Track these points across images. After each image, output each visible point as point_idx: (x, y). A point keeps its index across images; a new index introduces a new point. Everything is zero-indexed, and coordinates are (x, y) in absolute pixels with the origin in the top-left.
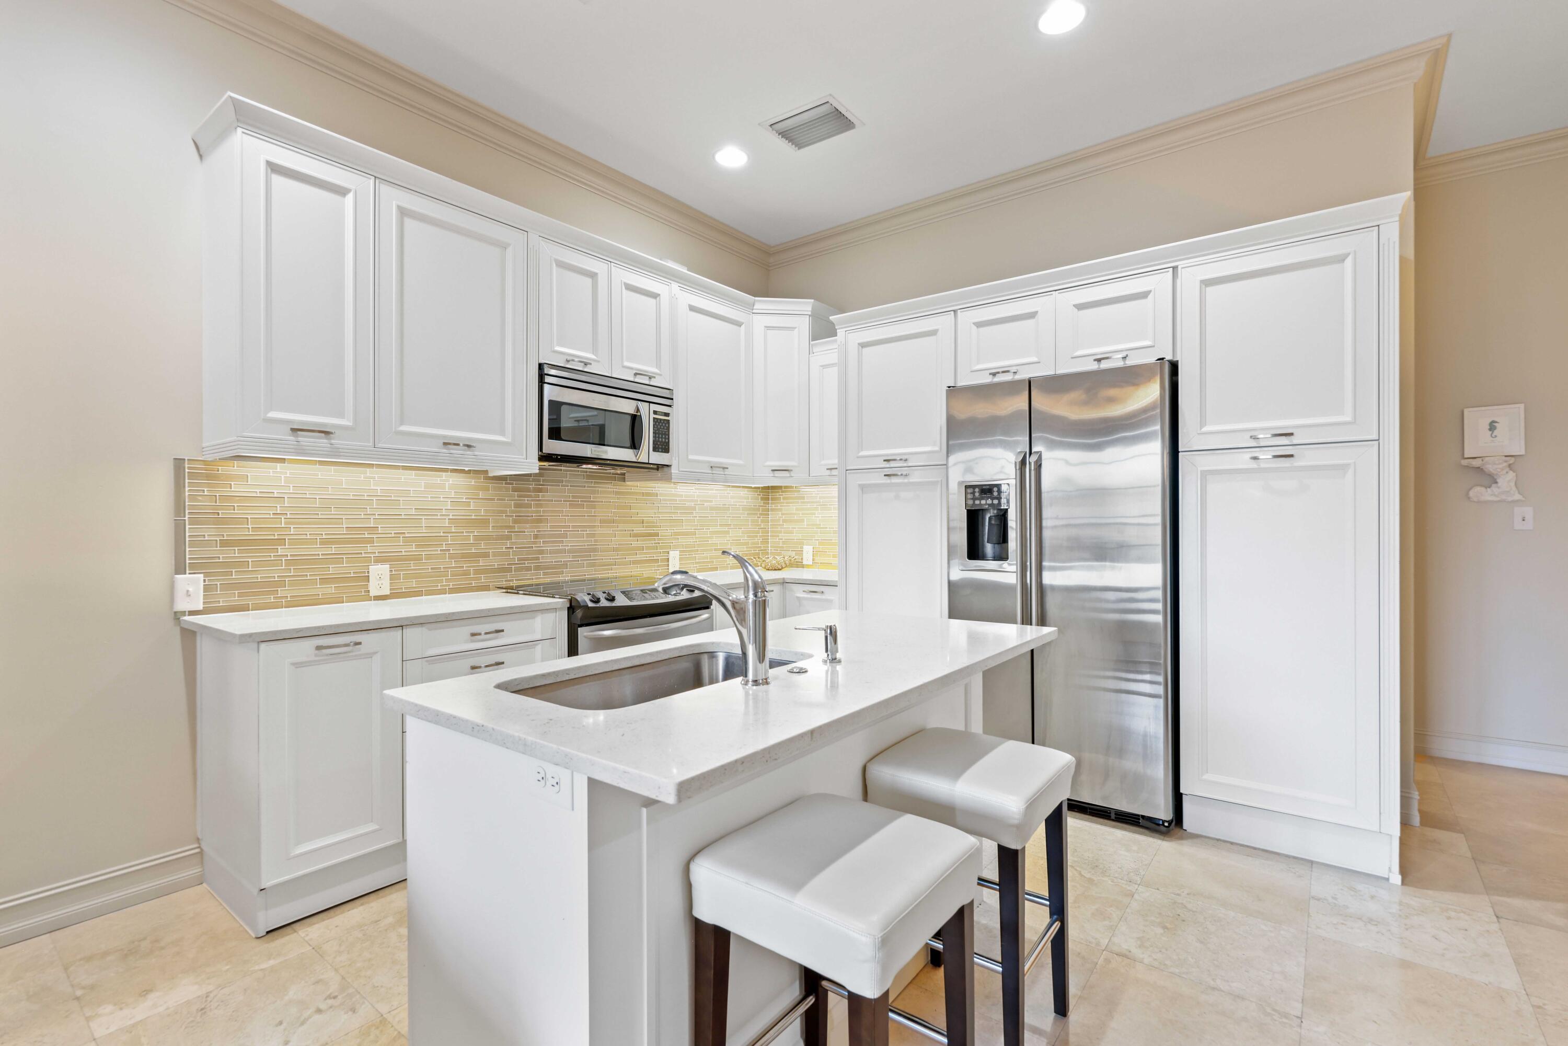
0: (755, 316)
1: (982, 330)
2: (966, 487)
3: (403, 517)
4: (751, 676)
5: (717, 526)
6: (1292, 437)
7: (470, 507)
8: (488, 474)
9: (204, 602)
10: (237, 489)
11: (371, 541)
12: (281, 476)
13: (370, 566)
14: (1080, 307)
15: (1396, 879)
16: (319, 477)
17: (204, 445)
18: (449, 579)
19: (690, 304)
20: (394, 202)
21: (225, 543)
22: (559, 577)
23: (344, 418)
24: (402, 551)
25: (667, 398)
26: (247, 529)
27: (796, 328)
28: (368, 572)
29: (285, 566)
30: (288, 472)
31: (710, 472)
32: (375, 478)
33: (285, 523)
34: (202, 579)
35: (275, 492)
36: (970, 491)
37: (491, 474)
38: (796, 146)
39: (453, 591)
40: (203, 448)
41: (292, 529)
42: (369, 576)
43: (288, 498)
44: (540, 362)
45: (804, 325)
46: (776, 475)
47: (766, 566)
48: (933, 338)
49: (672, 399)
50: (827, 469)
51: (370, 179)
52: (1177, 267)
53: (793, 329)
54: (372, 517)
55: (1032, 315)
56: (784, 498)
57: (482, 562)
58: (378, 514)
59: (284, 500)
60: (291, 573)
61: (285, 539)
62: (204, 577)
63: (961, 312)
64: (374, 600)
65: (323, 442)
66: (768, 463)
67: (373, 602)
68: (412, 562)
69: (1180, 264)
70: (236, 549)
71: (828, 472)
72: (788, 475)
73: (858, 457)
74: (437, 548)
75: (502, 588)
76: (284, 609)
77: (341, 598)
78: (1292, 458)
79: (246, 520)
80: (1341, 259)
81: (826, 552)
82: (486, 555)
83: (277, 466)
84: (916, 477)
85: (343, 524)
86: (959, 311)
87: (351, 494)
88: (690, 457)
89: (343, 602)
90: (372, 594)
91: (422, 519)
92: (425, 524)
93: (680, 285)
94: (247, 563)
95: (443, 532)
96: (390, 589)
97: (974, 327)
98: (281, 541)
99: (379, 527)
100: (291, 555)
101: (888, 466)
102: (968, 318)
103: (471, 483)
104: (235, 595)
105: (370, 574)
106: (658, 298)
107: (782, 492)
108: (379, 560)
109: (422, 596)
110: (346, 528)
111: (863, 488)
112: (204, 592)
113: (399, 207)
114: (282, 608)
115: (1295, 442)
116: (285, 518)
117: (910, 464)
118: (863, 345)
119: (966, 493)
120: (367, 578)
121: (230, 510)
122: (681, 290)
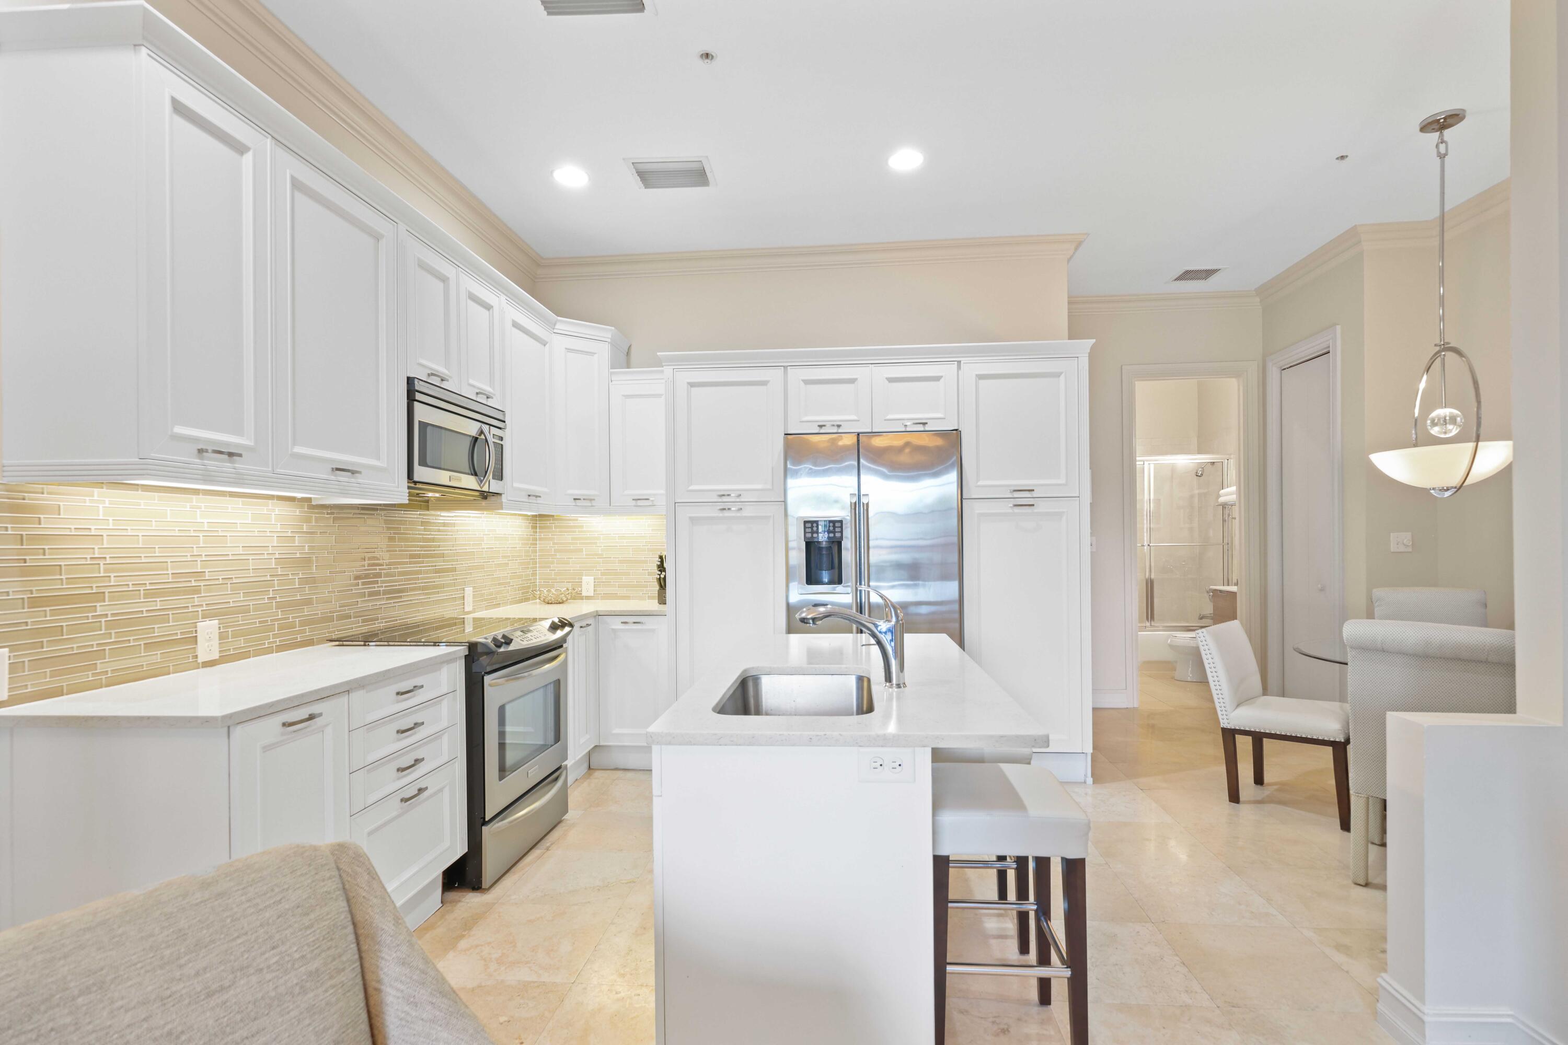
0: (555, 337)
1: (809, 386)
2: (805, 522)
3: (231, 558)
4: (894, 681)
5: (500, 559)
6: (1033, 492)
7: (294, 543)
8: (311, 502)
9: (9, 688)
10: (49, 525)
11: (196, 590)
12: (98, 506)
13: (198, 624)
14: (891, 380)
15: (1090, 780)
16: (142, 507)
17: (5, 462)
18: (276, 634)
19: (514, 319)
20: (288, 171)
21: (35, 602)
22: (375, 624)
23: (243, 436)
24: (229, 602)
25: (500, 421)
26: (60, 581)
27: (595, 353)
28: (196, 631)
29: (105, 630)
30: (107, 500)
31: (527, 500)
32: (201, 508)
33: (105, 571)
34: (7, 655)
35: (93, 528)
36: (809, 525)
37: (314, 503)
38: (644, 185)
39: (282, 648)
40: (4, 466)
41: (112, 579)
42: (196, 636)
43: (107, 535)
44: (408, 376)
45: (604, 352)
46: (578, 504)
47: (544, 599)
48: (764, 388)
49: (504, 422)
50: (633, 500)
51: (267, 138)
52: (960, 361)
53: (593, 354)
54: (199, 559)
55: (852, 381)
56: (556, 527)
57: (306, 611)
58: (205, 555)
59: (103, 539)
60: (111, 638)
61: (104, 593)
62: (10, 652)
63: (791, 368)
64: (202, 667)
65: (227, 466)
66: (570, 492)
67: (201, 671)
68: (240, 615)
69: (963, 360)
70: (48, 609)
71: (634, 503)
72: (590, 505)
73: (688, 491)
74: (264, 595)
75: (331, 641)
76: (104, 689)
77: (167, 668)
78: (1032, 507)
79: (58, 567)
80: (1058, 375)
81: (611, 582)
82: (308, 602)
83: (93, 492)
84: (748, 512)
85: (167, 570)
86: (789, 367)
87: (177, 529)
88: (515, 485)
89: (169, 674)
90: (200, 660)
91: (249, 559)
92: (252, 566)
93: (507, 298)
94: (60, 628)
95: (270, 575)
96: (220, 651)
97: (802, 383)
98: (100, 596)
99: (207, 571)
100: (112, 614)
101: (720, 500)
102: (797, 375)
103: (296, 513)
104: (46, 675)
105: (198, 634)
106: (491, 311)
107: (553, 520)
108: (207, 616)
109: (250, 657)
110: (172, 574)
111: (692, 520)
112: (10, 674)
113: (293, 178)
114: (101, 687)
115: (1035, 496)
116: (104, 564)
117: (743, 500)
118: (692, 385)
119: (805, 528)
120: (195, 639)
121: (38, 555)
122: (507, 303)
